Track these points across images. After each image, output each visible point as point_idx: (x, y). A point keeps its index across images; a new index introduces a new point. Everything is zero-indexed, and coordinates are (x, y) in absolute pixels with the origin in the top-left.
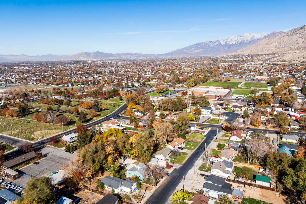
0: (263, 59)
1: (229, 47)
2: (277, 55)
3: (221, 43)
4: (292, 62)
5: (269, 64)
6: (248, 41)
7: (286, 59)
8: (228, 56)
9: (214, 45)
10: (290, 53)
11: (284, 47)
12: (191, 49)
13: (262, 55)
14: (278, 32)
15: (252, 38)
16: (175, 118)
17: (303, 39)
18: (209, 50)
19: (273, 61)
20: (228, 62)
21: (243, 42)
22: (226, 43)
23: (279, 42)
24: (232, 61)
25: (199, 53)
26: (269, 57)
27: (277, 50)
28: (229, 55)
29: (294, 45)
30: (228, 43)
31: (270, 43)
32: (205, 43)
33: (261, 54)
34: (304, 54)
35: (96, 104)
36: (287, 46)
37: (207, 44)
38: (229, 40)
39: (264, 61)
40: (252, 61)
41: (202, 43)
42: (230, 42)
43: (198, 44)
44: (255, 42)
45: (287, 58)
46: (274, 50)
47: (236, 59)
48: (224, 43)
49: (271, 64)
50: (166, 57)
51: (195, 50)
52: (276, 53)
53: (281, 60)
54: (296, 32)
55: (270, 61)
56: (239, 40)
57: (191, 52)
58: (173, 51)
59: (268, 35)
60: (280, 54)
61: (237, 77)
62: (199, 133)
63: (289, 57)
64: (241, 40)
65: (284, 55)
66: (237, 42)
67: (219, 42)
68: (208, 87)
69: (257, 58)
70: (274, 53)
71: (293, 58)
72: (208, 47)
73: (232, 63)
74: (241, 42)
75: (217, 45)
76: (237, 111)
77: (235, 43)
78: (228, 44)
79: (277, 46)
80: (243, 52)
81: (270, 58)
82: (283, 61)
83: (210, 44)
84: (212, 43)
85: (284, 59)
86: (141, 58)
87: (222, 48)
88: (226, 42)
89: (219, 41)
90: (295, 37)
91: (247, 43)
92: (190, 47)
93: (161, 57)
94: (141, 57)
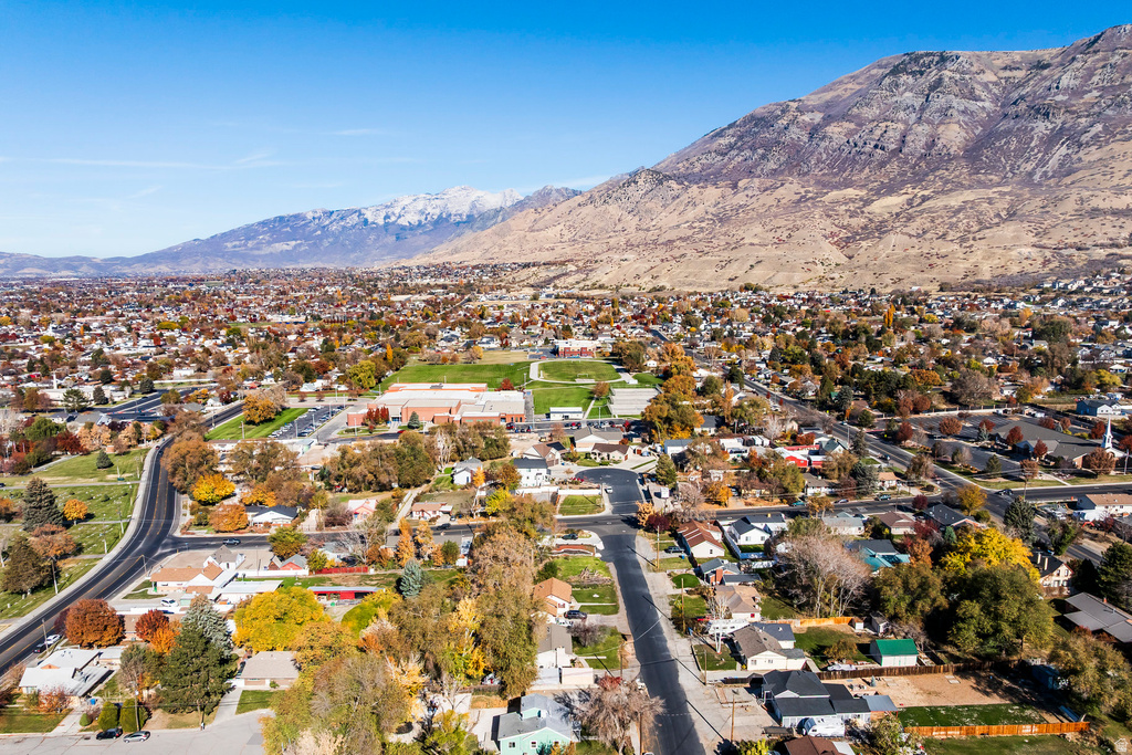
0: (531, 281)
1: (399, 234)
2: (574, 268)
3: (370, 220)
4: (624, 290)
5: (557, 297)
6: (460, 215)
7: (604, 280)
8: (410, 269)
9: (344, 227)
10: (610, 260)
11: (584, 239)
12: (254, 238)
13: (527, 266)
14: (557, 191)
15: (473, 206)
16: (435, 512)
17: (637, 218)
18: (326, 243)
19: (566, 288)
20: (419, 290)
21: (446, 220)
22: (385, 218)
23: (568, 224)
24: (432, 287)
25: (287, 255)
26: (551, 275)
27: (569, 251)
28: (413, 263)
29: (612, 234)
30: (393, 219)
31: (540, 225)
32: (310, 216)
33: (520, 261)
34: (653, 264)
35: (41, 500)
36: (595, 237)
37: (317, 221)
38: (397, 211)
39: (538, 286)
40: (500, 287)
41: (297, 217)
42: (400, 217)
43: (281, 219)
44: (489, 219)
45: (606, 275)
46: (558, 250)
47: (441, 281)
48: (381, 222)
49: (563, 297)
50: (151, 270)
51: (269, 243)
52: (568, 261)
53: (588, 283)
54: (614, 195)
55: (555, 287)
56: (429, 210)
57: (256, 252)
58: (177, 247)
59: (528, 198)
60: (580, 264)
61: (492, 345)
62: (576, 552)
63: (610, 275)
64: (438, 212)
65: (595, 266)
66: (426, 219)
67: (360, 214)
68: (440, 388)
69: (511, 277)
70: (563, 259)
71: (623, 277)
72: (319, 232)
73: (433, 294)
74: (440, 217)
75: (354, 227)
76: (616, 462)
77: (420, 222)
78: (393, 223)
79: (566, 238)
80: (457, 255)
81: (554, 277)
82: (594, 286)
83: (327, 222)
84: (334, 217)
85: (597, 279)
86: (30, 272)
87: (372, 237)
88: (387, 217)
89: (360, 211)
90: (613, 209)
91: (459, 223)
92: (249, 233)
93: (127, 270)
94: (26, 271)
